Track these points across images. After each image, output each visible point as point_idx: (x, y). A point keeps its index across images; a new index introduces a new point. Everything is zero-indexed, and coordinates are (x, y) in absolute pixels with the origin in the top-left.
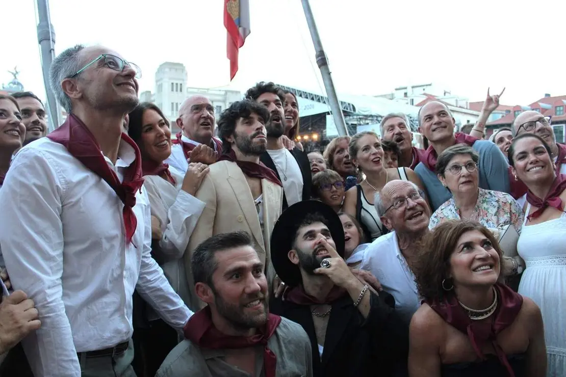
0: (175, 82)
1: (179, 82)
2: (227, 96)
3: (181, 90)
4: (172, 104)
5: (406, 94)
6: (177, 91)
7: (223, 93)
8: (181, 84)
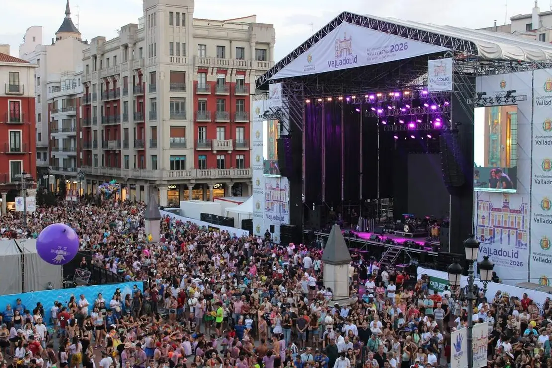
0: (175, 11)
1: (181, 11)
2: (253, 33)
3: (184, 25)
4: (171, 44)
5: (529, 27)
6: (178, 24)
7: (246, 28)
8: (184, 14)
